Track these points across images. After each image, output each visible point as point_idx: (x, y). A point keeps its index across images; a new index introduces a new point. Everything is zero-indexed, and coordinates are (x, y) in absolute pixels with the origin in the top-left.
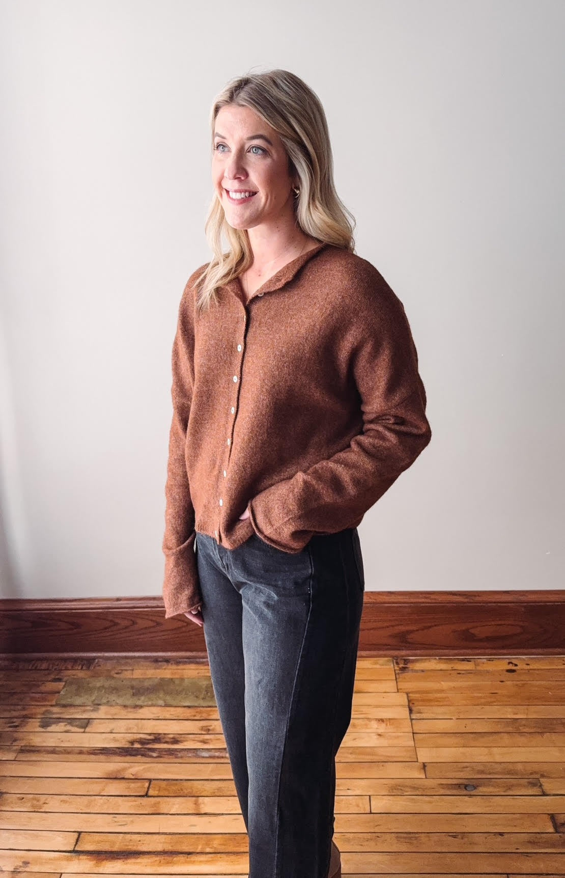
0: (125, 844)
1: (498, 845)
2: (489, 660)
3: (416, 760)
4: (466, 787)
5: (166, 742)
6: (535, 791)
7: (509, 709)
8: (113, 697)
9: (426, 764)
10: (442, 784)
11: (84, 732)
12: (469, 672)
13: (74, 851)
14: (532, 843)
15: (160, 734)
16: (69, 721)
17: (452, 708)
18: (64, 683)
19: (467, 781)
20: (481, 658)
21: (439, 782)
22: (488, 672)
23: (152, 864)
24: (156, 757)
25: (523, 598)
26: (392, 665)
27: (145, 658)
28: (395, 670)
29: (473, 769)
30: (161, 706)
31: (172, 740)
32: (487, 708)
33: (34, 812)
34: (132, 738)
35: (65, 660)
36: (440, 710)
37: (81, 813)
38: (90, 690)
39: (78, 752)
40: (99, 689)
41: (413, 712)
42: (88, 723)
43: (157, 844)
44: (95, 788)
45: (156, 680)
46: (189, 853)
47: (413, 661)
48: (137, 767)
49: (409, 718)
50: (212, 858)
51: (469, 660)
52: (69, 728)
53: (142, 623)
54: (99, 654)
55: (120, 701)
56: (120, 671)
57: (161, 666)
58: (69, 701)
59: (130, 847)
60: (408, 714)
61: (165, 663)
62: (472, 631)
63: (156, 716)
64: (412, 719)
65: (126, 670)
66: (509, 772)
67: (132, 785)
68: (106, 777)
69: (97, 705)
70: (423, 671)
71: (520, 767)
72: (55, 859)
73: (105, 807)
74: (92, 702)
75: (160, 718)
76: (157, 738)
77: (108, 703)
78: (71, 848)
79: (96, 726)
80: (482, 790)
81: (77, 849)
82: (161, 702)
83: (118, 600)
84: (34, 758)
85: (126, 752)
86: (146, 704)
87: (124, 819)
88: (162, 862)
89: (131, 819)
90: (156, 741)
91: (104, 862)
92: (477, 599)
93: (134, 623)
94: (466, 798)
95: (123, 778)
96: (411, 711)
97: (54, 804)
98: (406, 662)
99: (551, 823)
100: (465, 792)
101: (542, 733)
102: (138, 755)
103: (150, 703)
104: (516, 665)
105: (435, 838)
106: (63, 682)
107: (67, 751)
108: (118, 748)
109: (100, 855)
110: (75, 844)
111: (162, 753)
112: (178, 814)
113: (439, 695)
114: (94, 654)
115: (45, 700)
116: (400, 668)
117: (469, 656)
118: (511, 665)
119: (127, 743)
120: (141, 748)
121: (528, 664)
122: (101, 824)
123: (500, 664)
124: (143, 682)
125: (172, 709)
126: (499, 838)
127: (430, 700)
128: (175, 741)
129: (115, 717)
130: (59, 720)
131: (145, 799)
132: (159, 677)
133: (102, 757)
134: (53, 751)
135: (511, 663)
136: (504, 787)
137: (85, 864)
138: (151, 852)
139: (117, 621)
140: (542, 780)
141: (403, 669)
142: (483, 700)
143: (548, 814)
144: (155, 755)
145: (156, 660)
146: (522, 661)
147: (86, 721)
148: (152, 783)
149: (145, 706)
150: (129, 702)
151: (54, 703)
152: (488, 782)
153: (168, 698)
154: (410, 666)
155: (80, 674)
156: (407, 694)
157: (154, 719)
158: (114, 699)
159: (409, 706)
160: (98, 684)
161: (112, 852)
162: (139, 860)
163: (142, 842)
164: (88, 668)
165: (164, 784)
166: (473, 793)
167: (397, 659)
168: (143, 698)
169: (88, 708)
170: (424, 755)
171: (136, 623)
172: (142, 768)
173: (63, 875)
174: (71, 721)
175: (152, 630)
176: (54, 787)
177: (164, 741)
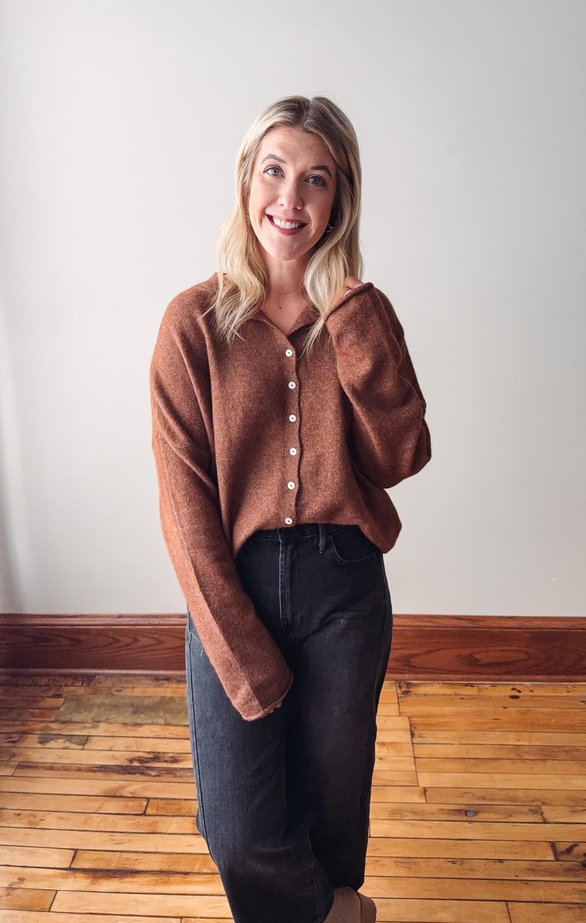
0: (121, 862)
1: (498, 872)
2: (493, 685)
3: (416, 785)
4: (466, 813)
5: (165, 761)
6: (536, 818)
7: (512, 735)
8: (113, 715)
9: (426, 789)
10: (442, 810)
11: (83, 749)
12: (472, 698)
13: (70, 869)
14: (533, 871)
15: (159, 753)
16: (69, 737)
17: (454, 734)
18: (63, 700)
19: (467, 806)
20: (484, 684)
21: (440, 808)
22: (491, 697)
23: (149, 883)
24: (156, 776)
25: (527, 624)
26: (395, 689)
27: (146, 676)
28: (397, 694)
29: (474, 795)
30: (161, 724)
31: (171, 759)
32: (490, 734)
33: (31, 828)
34: (131, 756)
35: (65, 676)
36: (441, 735)
37: (79, 831)
38: (89, 707)
39: (76, 769)
40: (99, 706)
41: (415, 736)
42: (87, 740)
43: (154, 864)
44: (93, 805)
45: (157, 699)
46: (186, 873)
47: (416, 685)
48: (135, 786)
49: (411, 742)
50: (209, 878)
51: (472, 686)
52: (67, 744)
53: (144, 641)
54: (100, 671)
55: (120, 719)
56: (121, 689)
57: (162, 684)
58: (67, 718)
59: (127, 866)
60: (410, 739)
61: (165, 681)
62: (475, 656)
63: (156, 734)
64: (413, 744)
65: (127, 688)
66: (512, 799)
67: (130, 804)
68: (104, 795)
69: (96, 723)
70: (426, 695)
71: (521, 794)
72: (50, 876)
73: (103, 824)
74: (92, 720)
75: (160, 736)
76: (157, 757)
77: (107, 721)
78: (67, 865)
79: (95, 744)
80: (483, 816)
81: (73, 866)
82: (161, 721)
83: (120, 616)
84: (32, 775)
85: (125, 770)
86: (146, 722)
87: (121, 838)
88: (158, 881)
89: (129, 838)
90: (155, 760)
91: (100, 881)
92: (483, 624)
93: (136, 640)
94: (467, 824)
95: (121, 797)
96: (413, 735)
97: (51, 821)
98: (409, 685)
99: (551, 851)
100: (465, 818)
101: (544, 760)
102: (137, 773)
103: (150, 721)
104: (519, 691)
105: (434, 863)
106: (63, 698)
107: (66, 768)
108: (118, 766)
109: (97, 874)
110: (71, 861)
111: (162, 772)
112: (176, 834)
113: (441, 720)
114: (95, 671)
115: (43, 715)
116: (402, 692)
117: (471, 681)
118: (514, 691)
119: (126, 761)
120: (139, 767)
121: (531, 691)
122: (97, 842)
123: (504, 690)
124: (143, 700)
125: (172, 728)
126: (499, 865)
127: (432, 725)
128: (175, 760)
129: (114, 735)
130: (59, 736)
131: (143, 818)
132: (159, 695)
133: (101, 775)
134: (51, 768)
135: (515, 689)
136: (505, 813)
137: (82, 882)
138: (148, 871)
139: (117, 637)
140: (544, 808)
141: (406, 693)
142: (485, 726)
143: (549, 842)
144: (153, 773)
145: (157, 678)
146: (526, 687)
147: (86, 738)
148: (150, 802)
149: (145, 724)
150: (130, 719)
151: (53, 719)
152: (489, 808)
153: (168, 717)
154: (413, 690)
155: (80, 690)
156: (409, 718)
157: (153, 738)
158: (114, 716)
159: (411, 730)
160: (98, 701)
161: (108, 871)
162: (135, 879)
163: (138, 861)
164: (88, 685)
165: (162, 803)
166: (474, 819)
167: (400, 683)
168: (142, 716)
169: (87, 725)
170: (425, 780)
171: (138, 641)
172: (140, 786)
173: (58, 892)
174: (70, 738)
175: (153, 648)
176: (51, 804)
177: (162, 759)
